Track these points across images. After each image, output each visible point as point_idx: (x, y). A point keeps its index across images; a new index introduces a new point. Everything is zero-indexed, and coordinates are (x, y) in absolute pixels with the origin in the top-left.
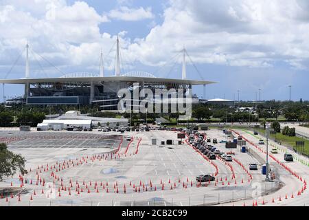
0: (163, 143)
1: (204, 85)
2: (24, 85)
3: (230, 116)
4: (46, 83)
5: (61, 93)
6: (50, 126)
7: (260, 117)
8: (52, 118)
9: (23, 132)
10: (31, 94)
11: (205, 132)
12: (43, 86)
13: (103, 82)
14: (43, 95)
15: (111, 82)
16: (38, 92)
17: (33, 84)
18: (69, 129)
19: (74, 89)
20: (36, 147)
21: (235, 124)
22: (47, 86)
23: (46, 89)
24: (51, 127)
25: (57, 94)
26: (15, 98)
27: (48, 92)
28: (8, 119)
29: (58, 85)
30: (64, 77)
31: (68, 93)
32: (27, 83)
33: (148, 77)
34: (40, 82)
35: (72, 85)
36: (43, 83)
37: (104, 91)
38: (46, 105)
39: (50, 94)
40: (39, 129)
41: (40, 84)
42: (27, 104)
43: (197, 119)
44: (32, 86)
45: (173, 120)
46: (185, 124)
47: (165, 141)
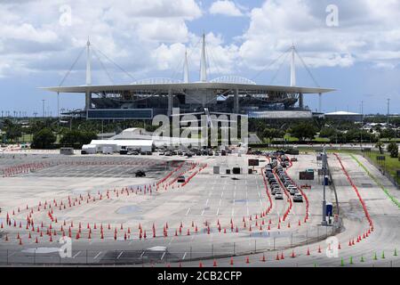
0: (228, 172)
1: (320, 94)
2: (84, 94)
3: (341, 135)
4: (112, 92)
5: (131, 105)
6: (99, 148)
7: (381, 136)
8: (105, 138)
9: (62, 155)
10: (93, 106)
11: (296, 156)
12: (108, 95)
13: (185, 91)
14: (108, 106)
15: (195, 90)
16: (101, 103)
17: (95, 93)
18: (122, 153)
19: (148, 99)
20: (62, 176)
21: (345, 146)
22: (113, 95)
23: (112, 100)
24: (99, 150)
25: (125, 105)
26: (72, 110)
27: (115, 104)
28: (48, 138)
29: (127, 93)
30: (135, 83)
31: (140, 104)
32: (88, 91)
33: (245, 83)
34: (104, 91)
35: (145, 93)
36: (108, 92)
37: (187, 102)
38: (111, 120)
39: (117, 106)
40: (83, 153)
41: (104, 93)
42: (87, 118)
43: (297, 139)
44: (94, 96)
45: (267, 140)
46: (279, 145)
47: (231, 169)
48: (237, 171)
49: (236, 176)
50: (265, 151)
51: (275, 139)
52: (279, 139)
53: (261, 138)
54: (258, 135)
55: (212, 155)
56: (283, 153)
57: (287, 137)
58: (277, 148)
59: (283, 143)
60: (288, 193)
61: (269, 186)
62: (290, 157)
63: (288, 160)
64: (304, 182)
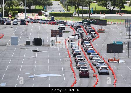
0: (28, 43)
11: (103, 27)
43: (104, 8)
45: (72, 9)
46: (85, 15)
47: (32, 40)
48: (38, 42)
49: (37, 48)
50: (70, 21)
51: (81, 8)
52: (85, 8)
53: (66, 7)
54: (62, 3)
55: (9, 24)
56: (89, 23)
57: (94, 5)
58: (83, 17)
59: (89, 12)
60: (94, 67)
61: (73, 59)
62: (96, 27)
63: (94, 31)
64: (111, 55)
